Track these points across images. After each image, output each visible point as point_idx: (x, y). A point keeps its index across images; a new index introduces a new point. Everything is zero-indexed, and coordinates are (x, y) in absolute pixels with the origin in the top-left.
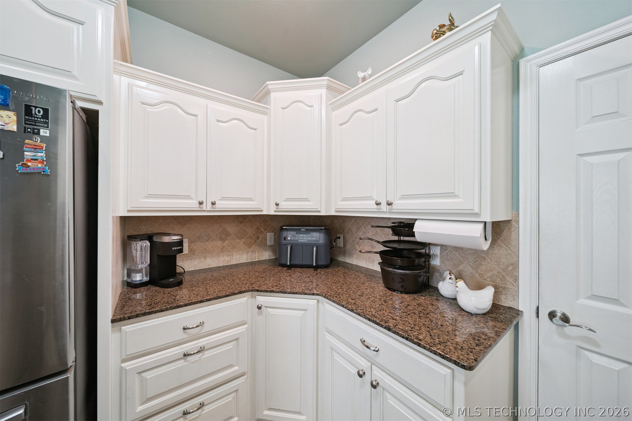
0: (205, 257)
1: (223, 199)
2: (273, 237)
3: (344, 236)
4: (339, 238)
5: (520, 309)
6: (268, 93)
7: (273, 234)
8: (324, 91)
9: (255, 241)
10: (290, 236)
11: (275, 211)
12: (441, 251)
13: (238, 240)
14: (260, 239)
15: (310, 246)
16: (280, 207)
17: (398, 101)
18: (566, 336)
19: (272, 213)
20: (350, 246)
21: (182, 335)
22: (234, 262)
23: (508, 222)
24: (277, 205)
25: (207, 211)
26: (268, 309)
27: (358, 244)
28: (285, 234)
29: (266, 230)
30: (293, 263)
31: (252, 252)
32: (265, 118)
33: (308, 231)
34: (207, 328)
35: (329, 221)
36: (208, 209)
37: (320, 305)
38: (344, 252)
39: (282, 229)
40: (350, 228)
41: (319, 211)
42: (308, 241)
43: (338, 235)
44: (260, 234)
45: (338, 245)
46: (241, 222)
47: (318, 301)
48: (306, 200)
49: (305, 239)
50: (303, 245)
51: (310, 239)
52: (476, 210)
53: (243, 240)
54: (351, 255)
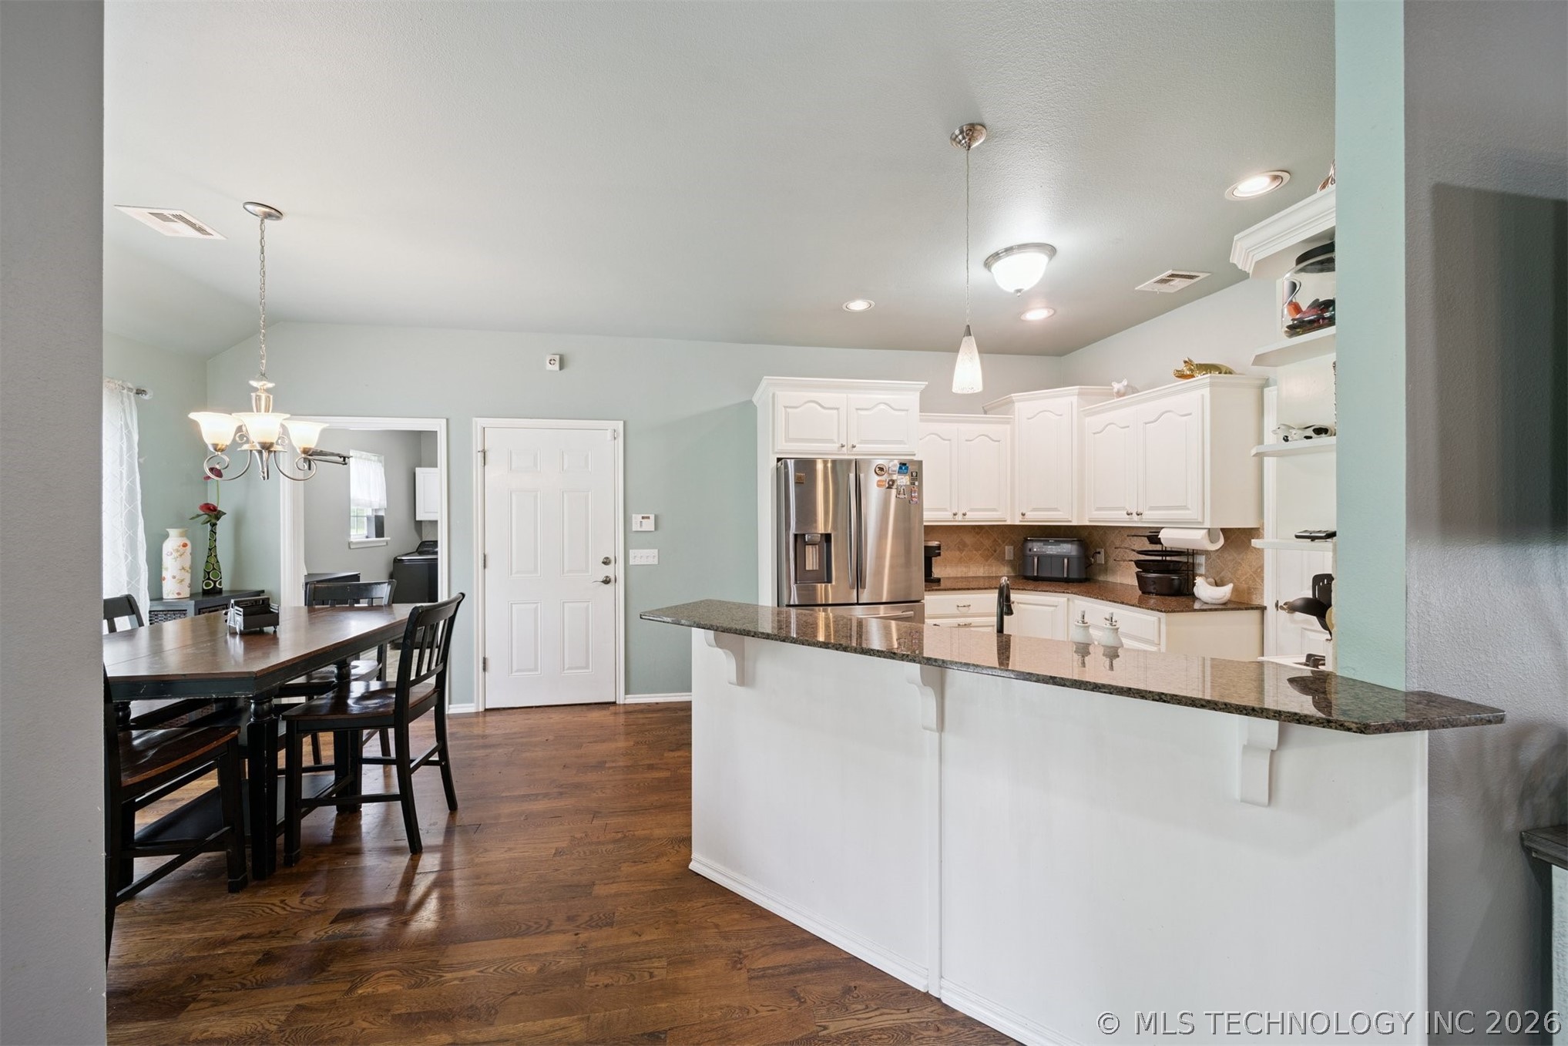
0: (945, 566)
1: (972, 510)
2: (1012, 551)
3: (1106, 552)
4: (1099, 553)
5: (1265, 605)
6: (1012, 402)
7: (1012, 547)
8: (1075, 399)
9: (993, 555)
10: (1036, 547)
11: (1021, 521)
12: (1206, 559)
13: (975, 552)
14: (997, 552)
15: (1061, 557)
16: (1026, 516)
17: (1146, 423)
18: (1293, 621)
19: (1017, 523)
21: (955, 611)
22: (971, 574)
23: (1257, 529)
24: (1023, 515)
25: (959, 521)
26: (1020, 605)
28: (1030, 545)
29: (1004, 543)
30: (1040, 575)
31: (989, 565)
32: (1008, 427)
33: (1058, 542)
34: (972, 610)
35: (1086, 534)
36: (960, 519)
37: (1071, 603)
38: (1105, 569)
39: (1026, 540)
40: (1112, 541)
41: (1070, 521)
43: (1098, 550)
44: (997, 547)
45: (1098, 562)
46: (978, 533)
47: (1068, 599)
48: (1055, 509)
49: (1054, 550)
50: (1051, 556)
51: (1059, 550)
52: (1200, 520)
53: (980, 552)
54: (1114, 572)
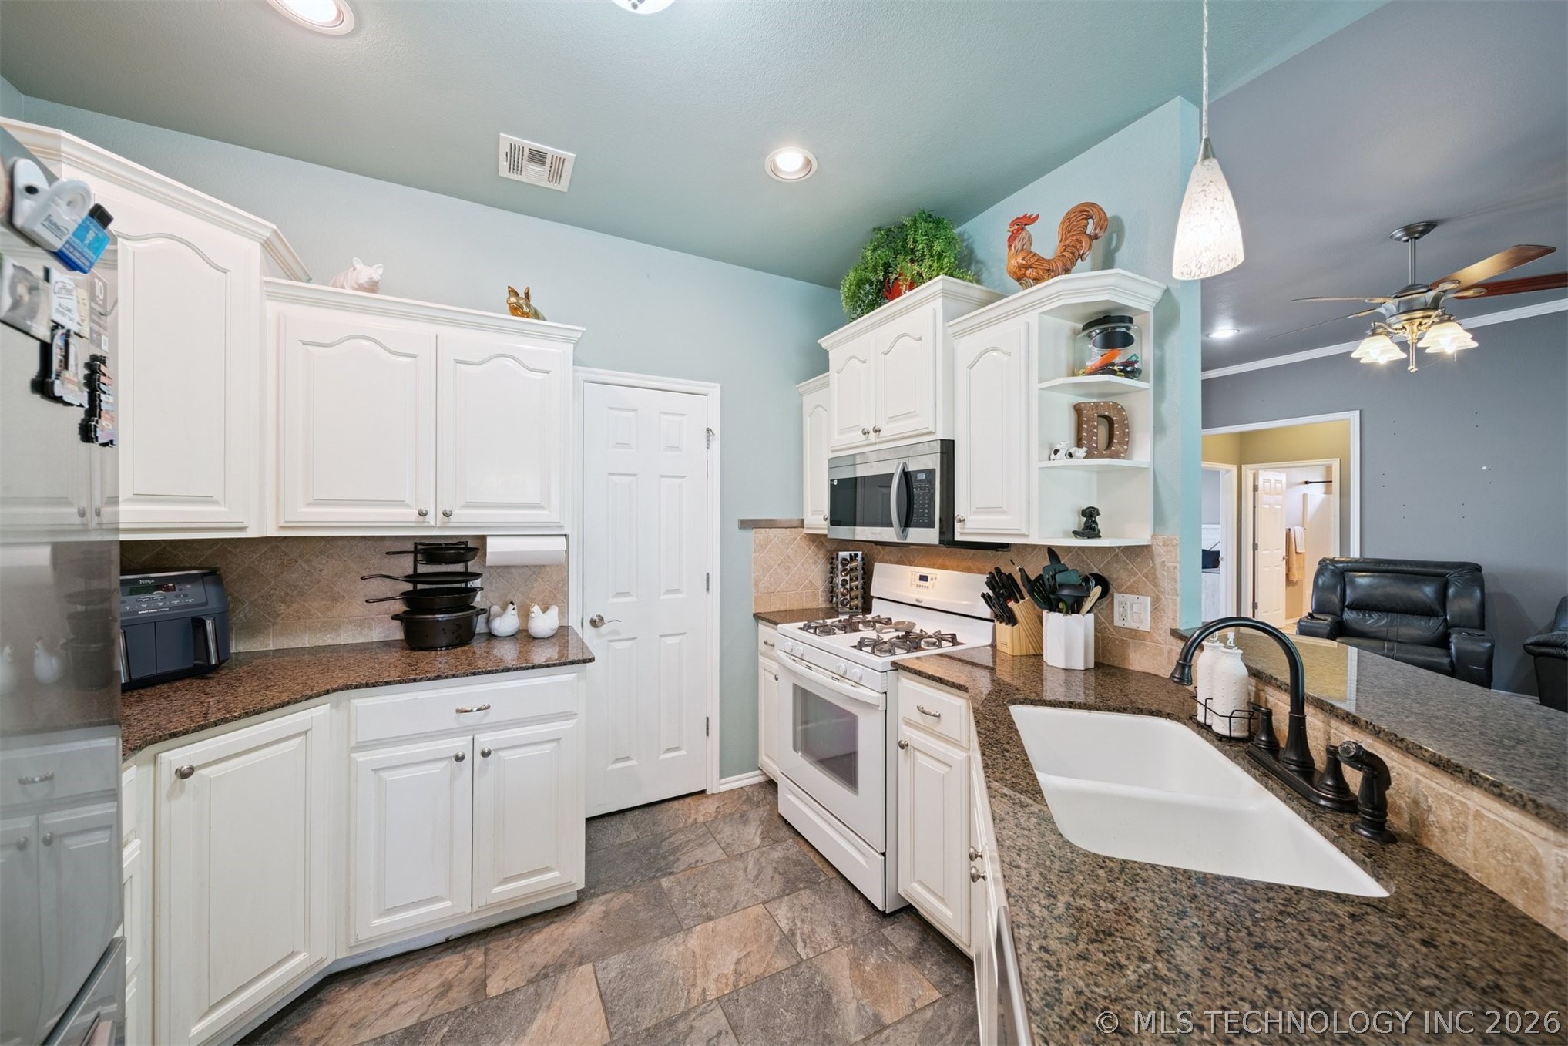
20: (249, 611)
27: (284, 601)
41: (242, 529)
42: (172, 608)
49: (161, 604)
50: (157, 621)
51: (176, 602)
52: (561, 523)
